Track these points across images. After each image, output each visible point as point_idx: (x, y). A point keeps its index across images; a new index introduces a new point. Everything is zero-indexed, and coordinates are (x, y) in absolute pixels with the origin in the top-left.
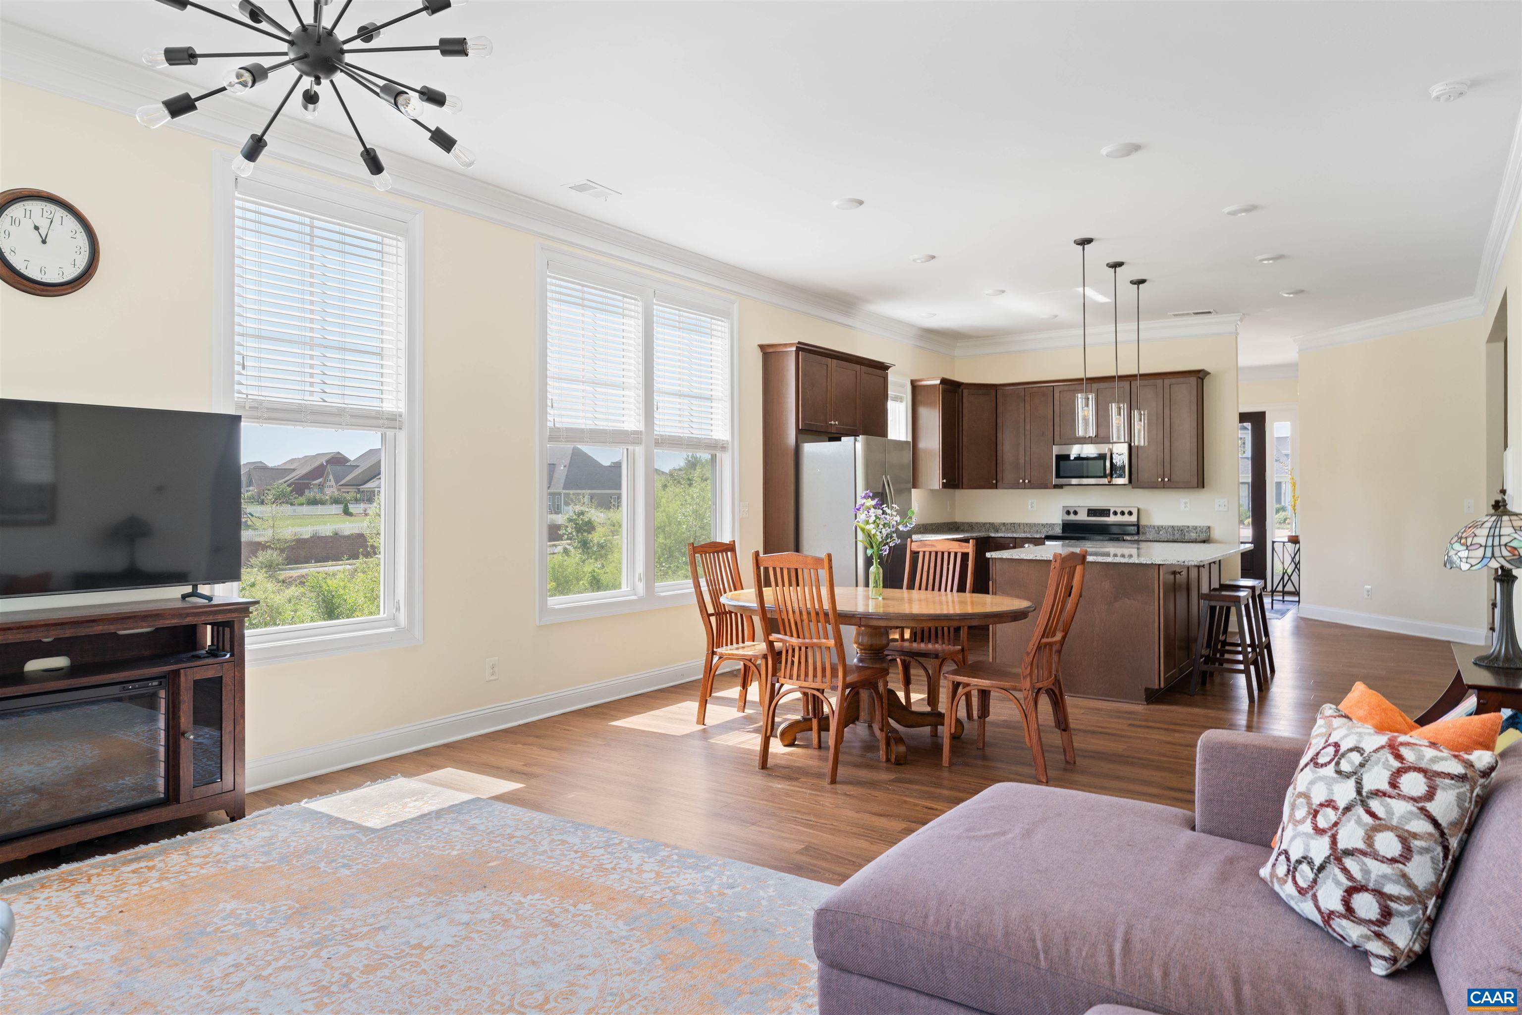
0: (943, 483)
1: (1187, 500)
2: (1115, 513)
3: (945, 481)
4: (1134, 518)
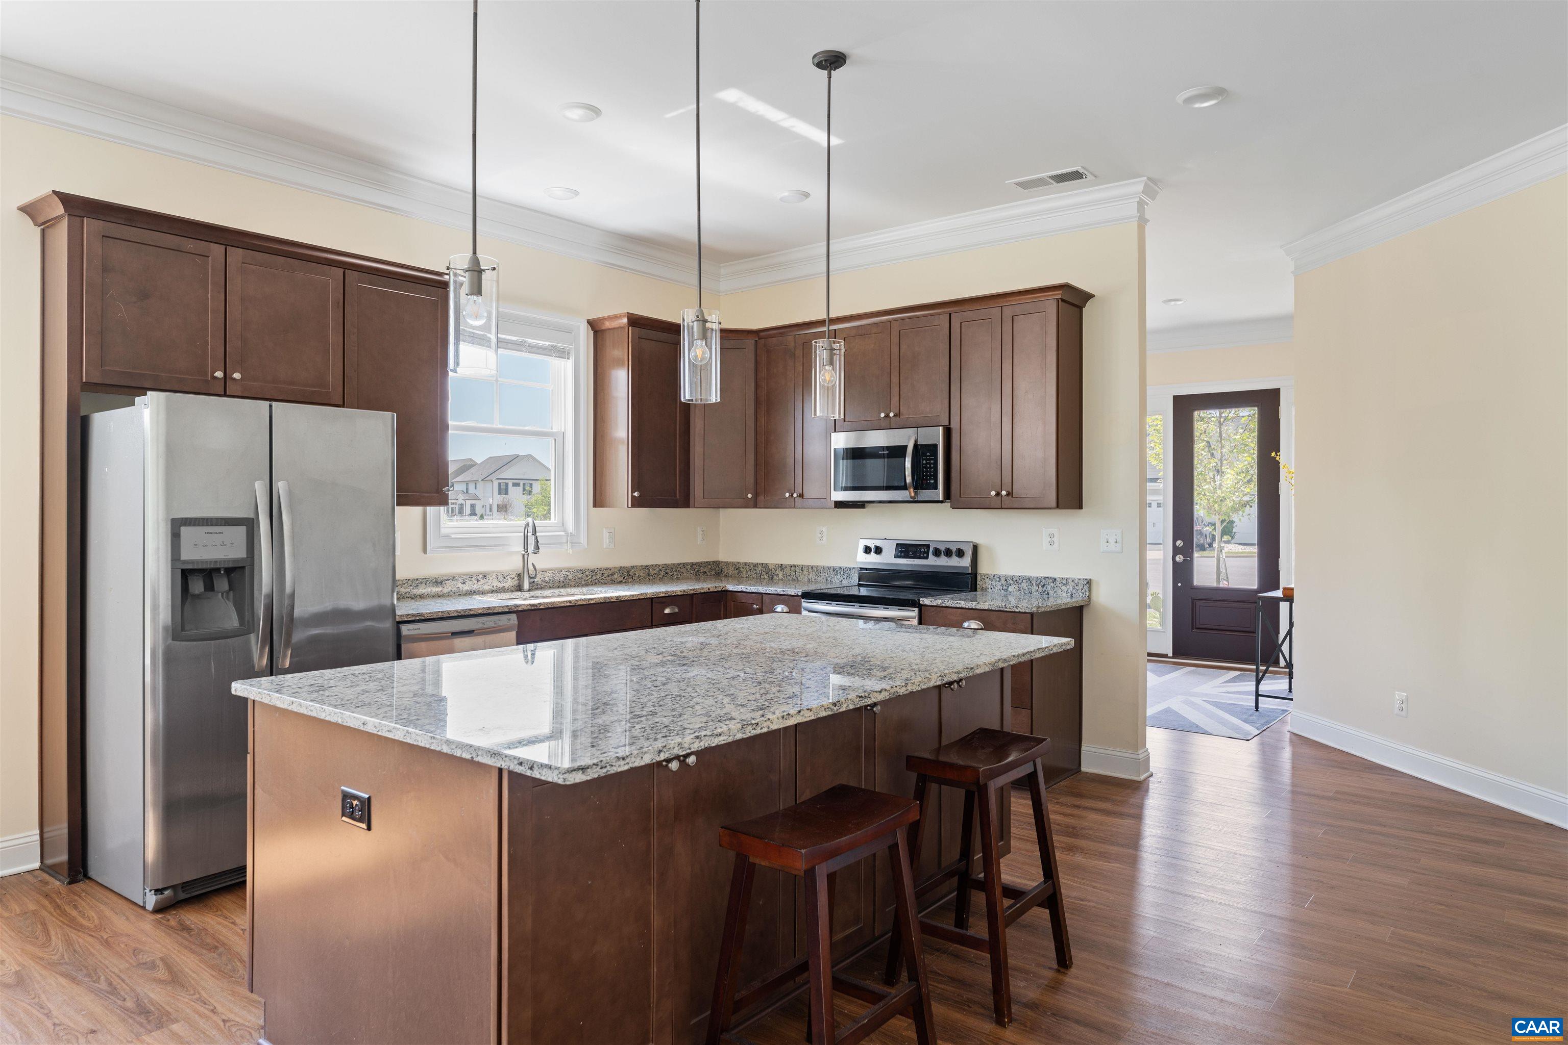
0: (633, 497)
1: (1054, 531)
2: (937, 553)
3: (636, 494)
4: (966, 562)
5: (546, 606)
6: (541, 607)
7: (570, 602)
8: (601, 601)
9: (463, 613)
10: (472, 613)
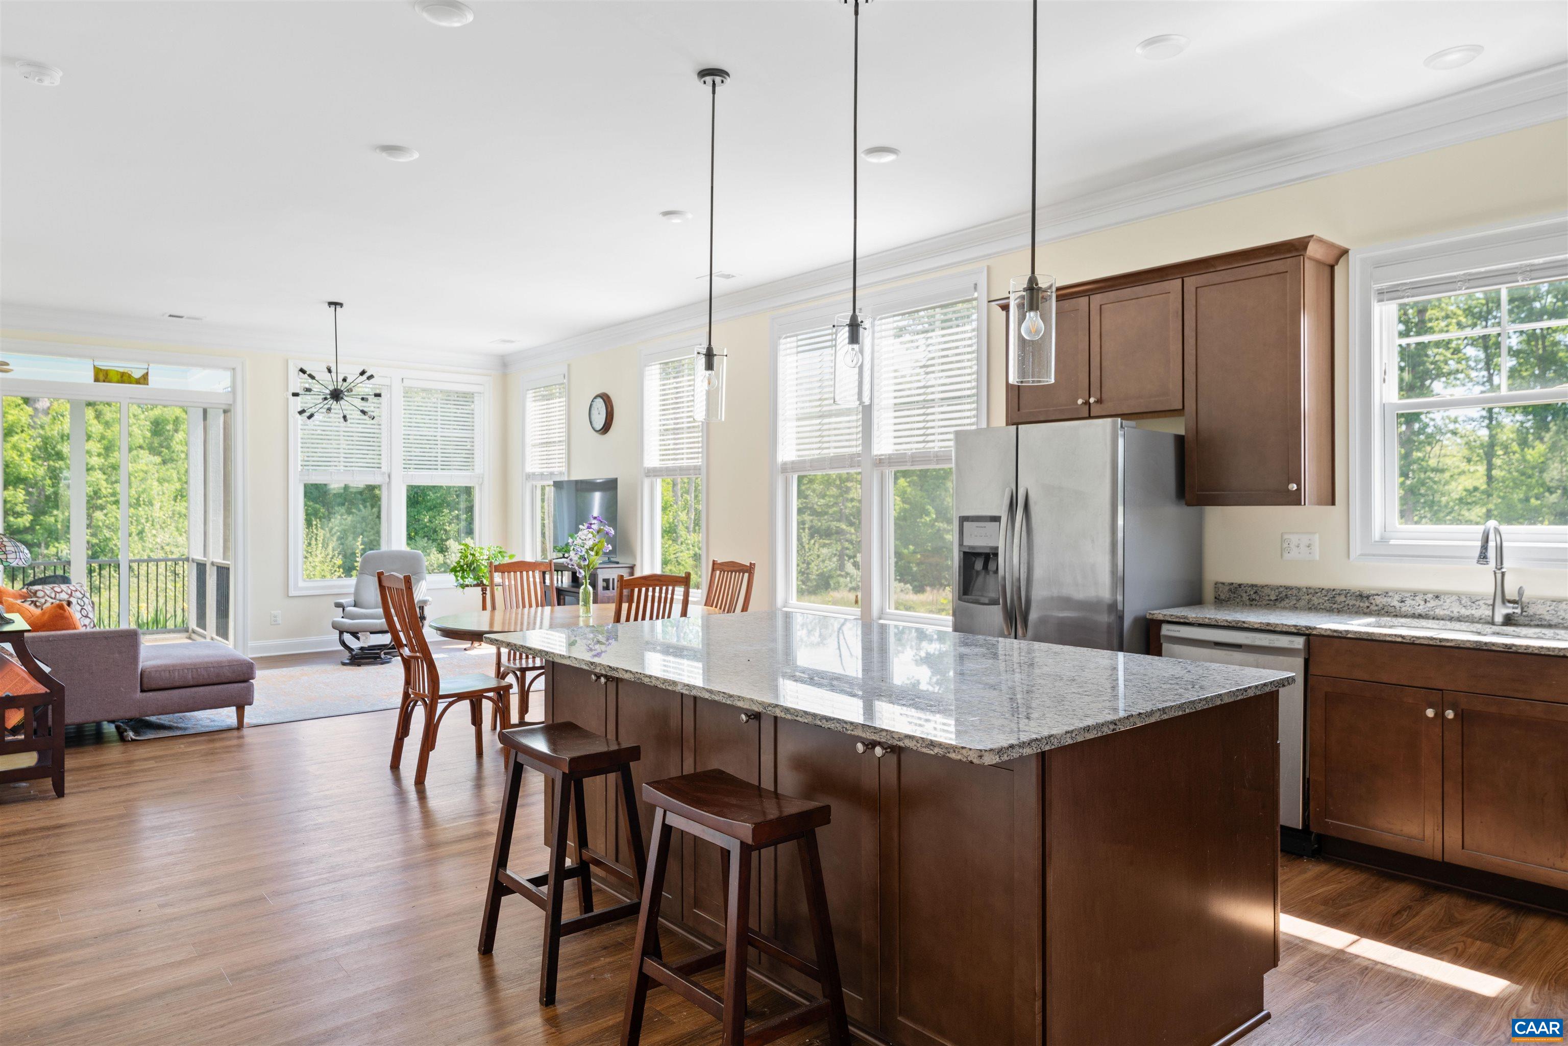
5: (1358, 636)
6: (1349, 636)
7: (1403, 637)
8: (1468, 645)
9: (1234, 624)
10: (1246, 625)
